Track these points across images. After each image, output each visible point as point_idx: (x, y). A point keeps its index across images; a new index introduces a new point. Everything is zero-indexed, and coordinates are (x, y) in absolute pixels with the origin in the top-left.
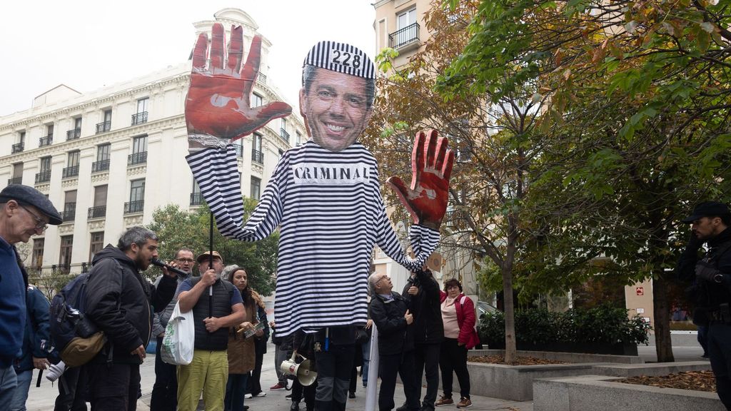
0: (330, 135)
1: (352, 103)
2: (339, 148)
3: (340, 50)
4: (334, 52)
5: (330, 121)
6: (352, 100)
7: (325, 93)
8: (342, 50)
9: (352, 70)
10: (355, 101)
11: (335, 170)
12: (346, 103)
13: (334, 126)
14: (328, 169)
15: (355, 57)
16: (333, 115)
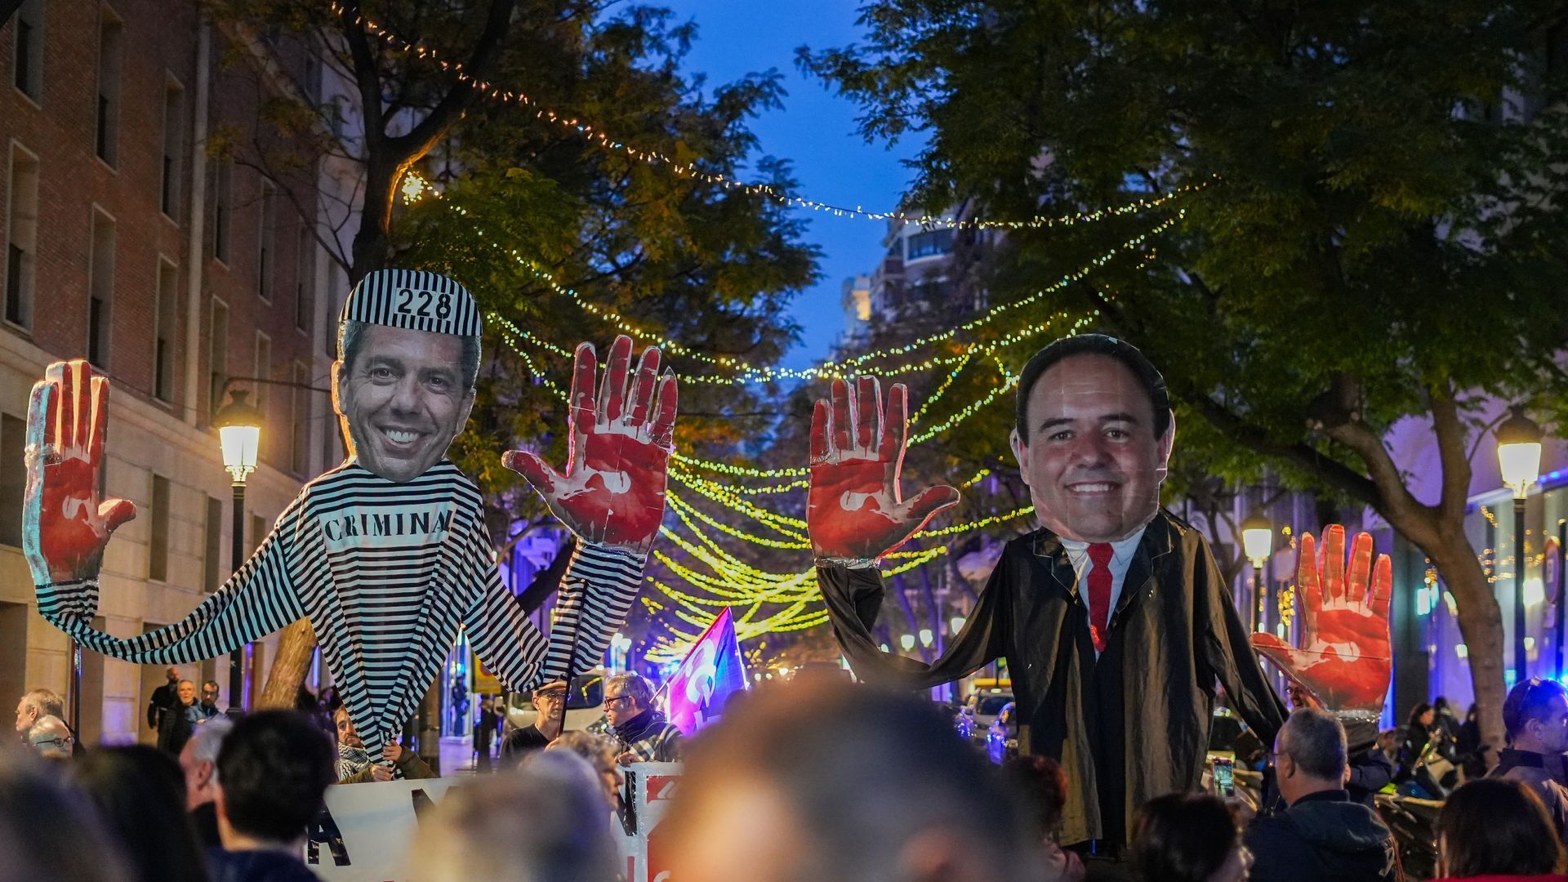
0: (392, 451)
1: (436, 387)
2: (408, 474)
3: (412, 288)
4: (401, 294)
5: (391, 423)
6: (435, 381)
7: (382, 372)
8: (417, 287)
9: (435, 323)
10: (439, 382)
11: (400, 517)
12: (423, 387)
13: (399, 433)
14: (387, 518)
15: (441, 298)
16: (398, 413)
